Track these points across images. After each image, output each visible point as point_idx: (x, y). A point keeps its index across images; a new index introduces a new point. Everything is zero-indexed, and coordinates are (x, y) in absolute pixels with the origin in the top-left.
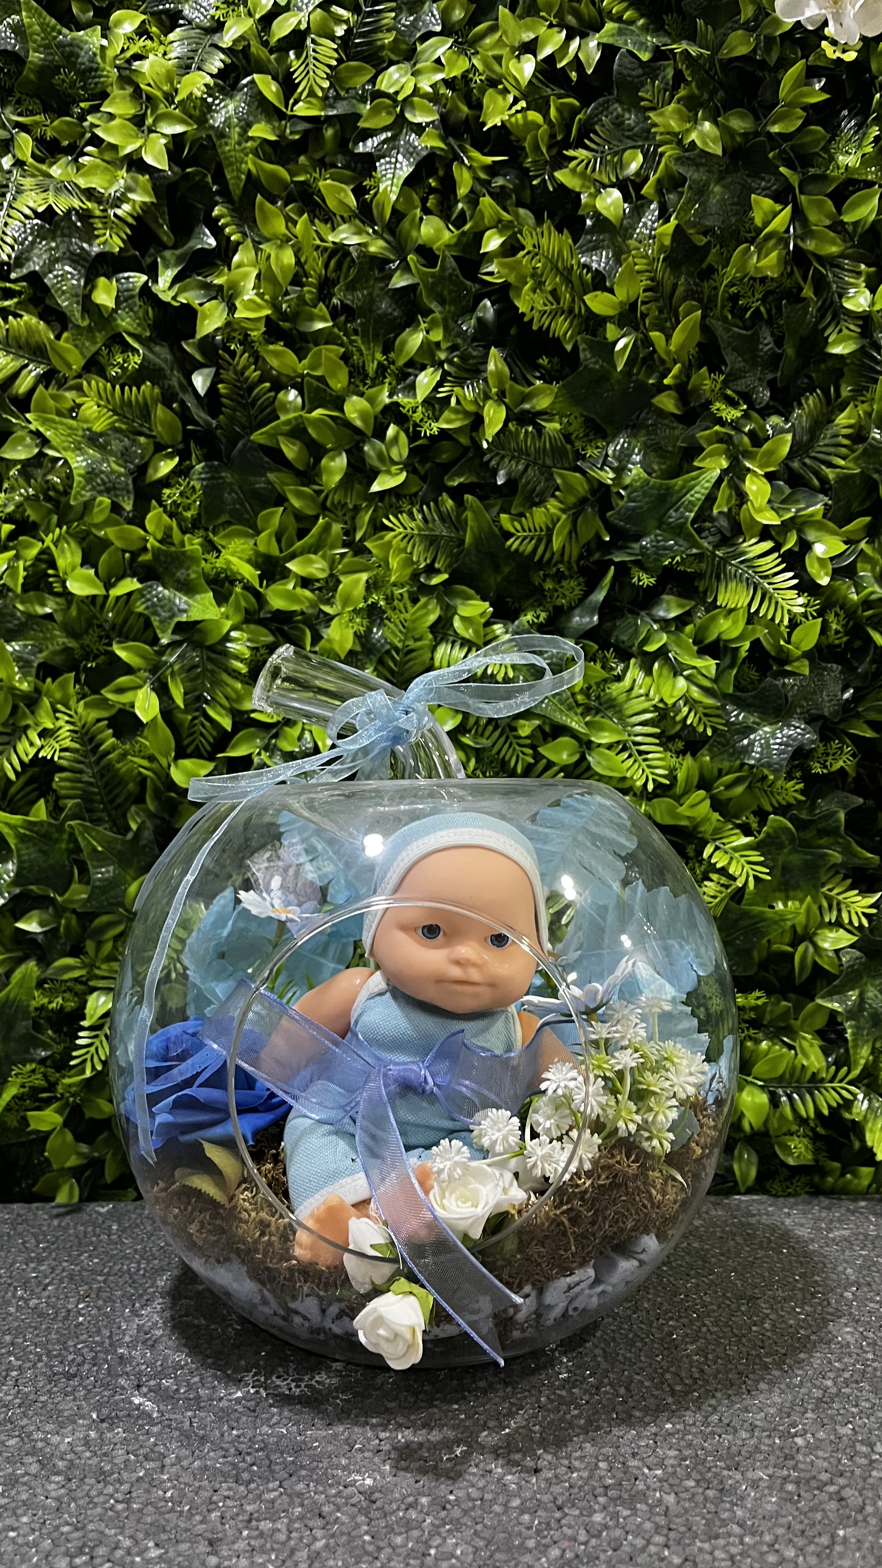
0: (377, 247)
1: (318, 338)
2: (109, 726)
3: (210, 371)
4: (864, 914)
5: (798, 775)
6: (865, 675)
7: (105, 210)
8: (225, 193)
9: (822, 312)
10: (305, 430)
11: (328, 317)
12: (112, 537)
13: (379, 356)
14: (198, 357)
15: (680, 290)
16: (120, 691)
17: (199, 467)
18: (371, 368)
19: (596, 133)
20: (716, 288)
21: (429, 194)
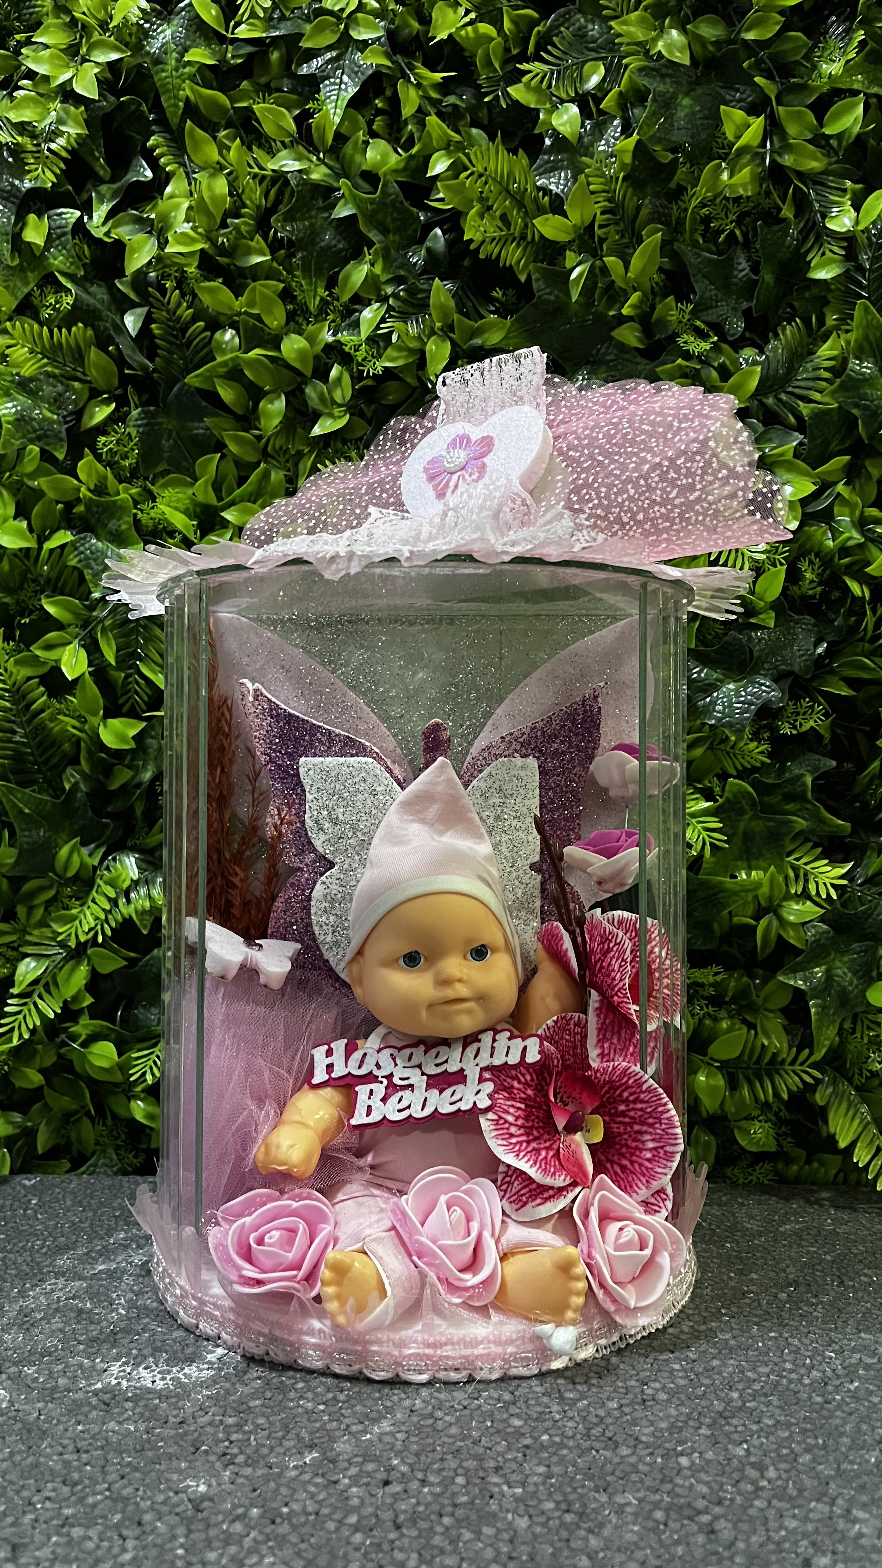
0: (318, 174)
1: (256, 273)
2: (41, 683)
3: (142, 311)
4: (832, 885)
5: (766, 735)
6: (839, 629)
7: (39, 145)
8: (163, 122)
9: (805, 234)
10: (242, 371)
11: (267, 251)
12: (44, 488)
13: (322, 292)
14: (132, 296)
15: (644, 212)
16: (49, 647)
17: (135, 413)
18: (313, 305)
19: (554, 45)
20: (686, 210)
21: (375, 116)
